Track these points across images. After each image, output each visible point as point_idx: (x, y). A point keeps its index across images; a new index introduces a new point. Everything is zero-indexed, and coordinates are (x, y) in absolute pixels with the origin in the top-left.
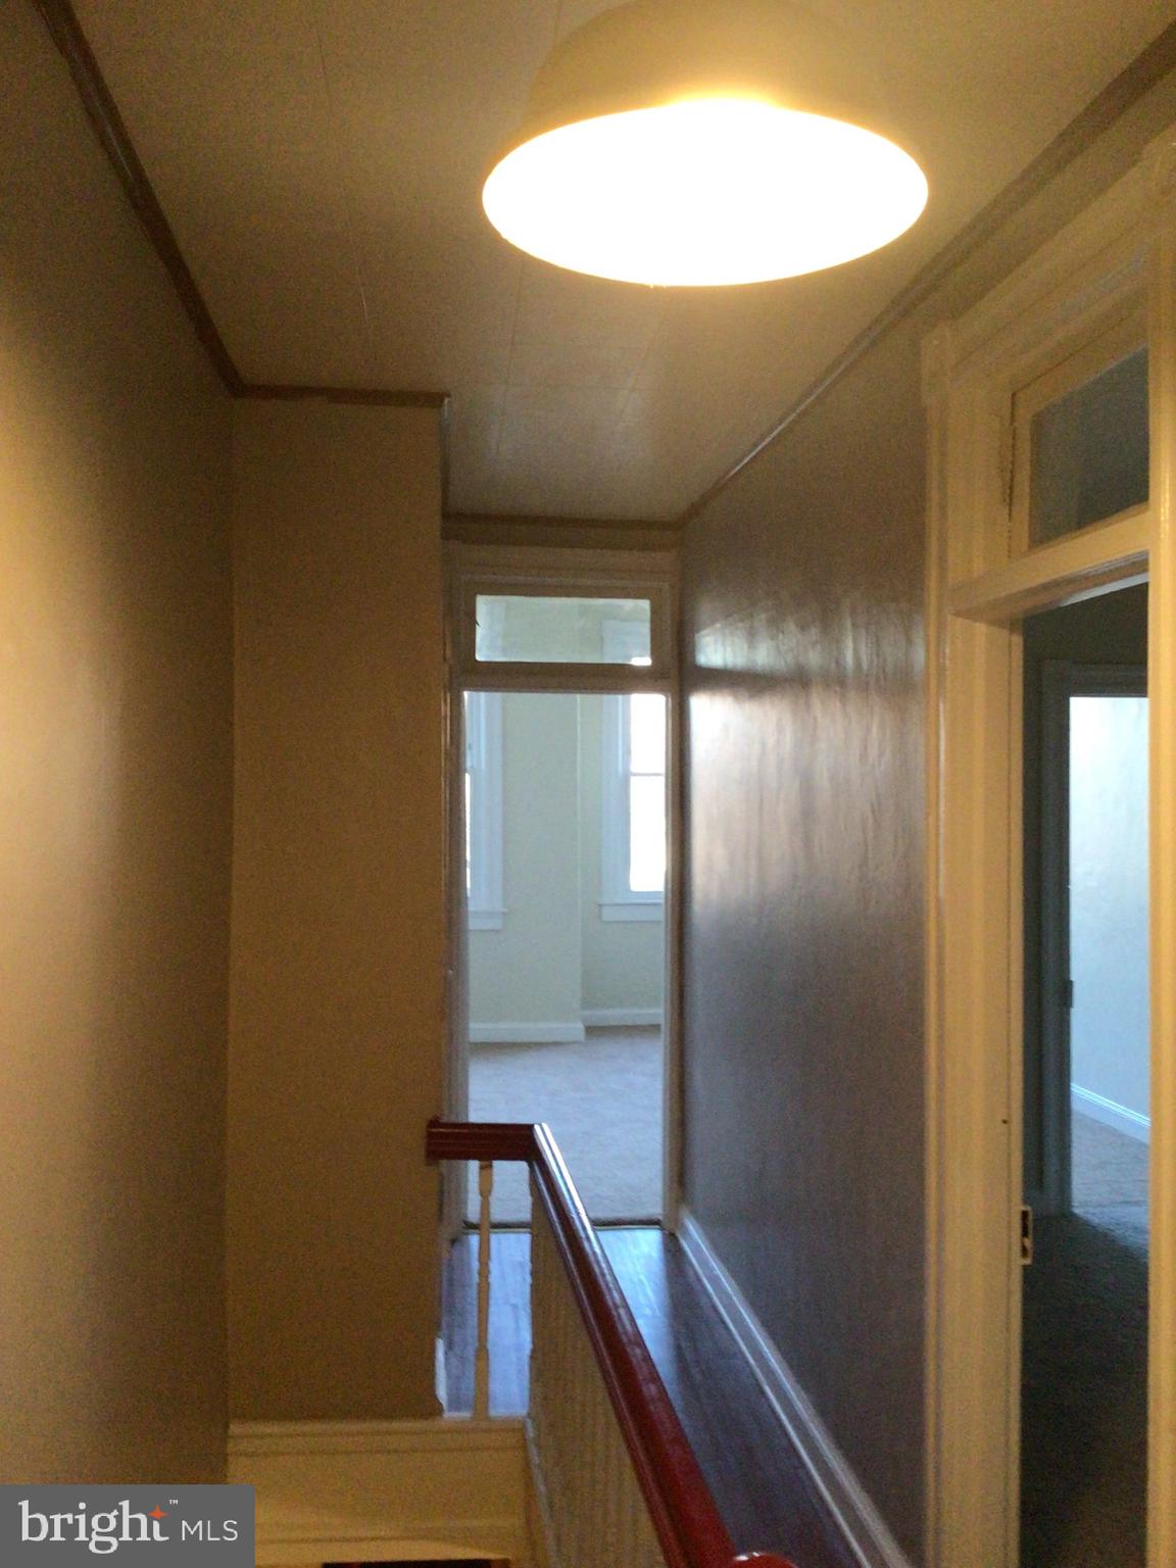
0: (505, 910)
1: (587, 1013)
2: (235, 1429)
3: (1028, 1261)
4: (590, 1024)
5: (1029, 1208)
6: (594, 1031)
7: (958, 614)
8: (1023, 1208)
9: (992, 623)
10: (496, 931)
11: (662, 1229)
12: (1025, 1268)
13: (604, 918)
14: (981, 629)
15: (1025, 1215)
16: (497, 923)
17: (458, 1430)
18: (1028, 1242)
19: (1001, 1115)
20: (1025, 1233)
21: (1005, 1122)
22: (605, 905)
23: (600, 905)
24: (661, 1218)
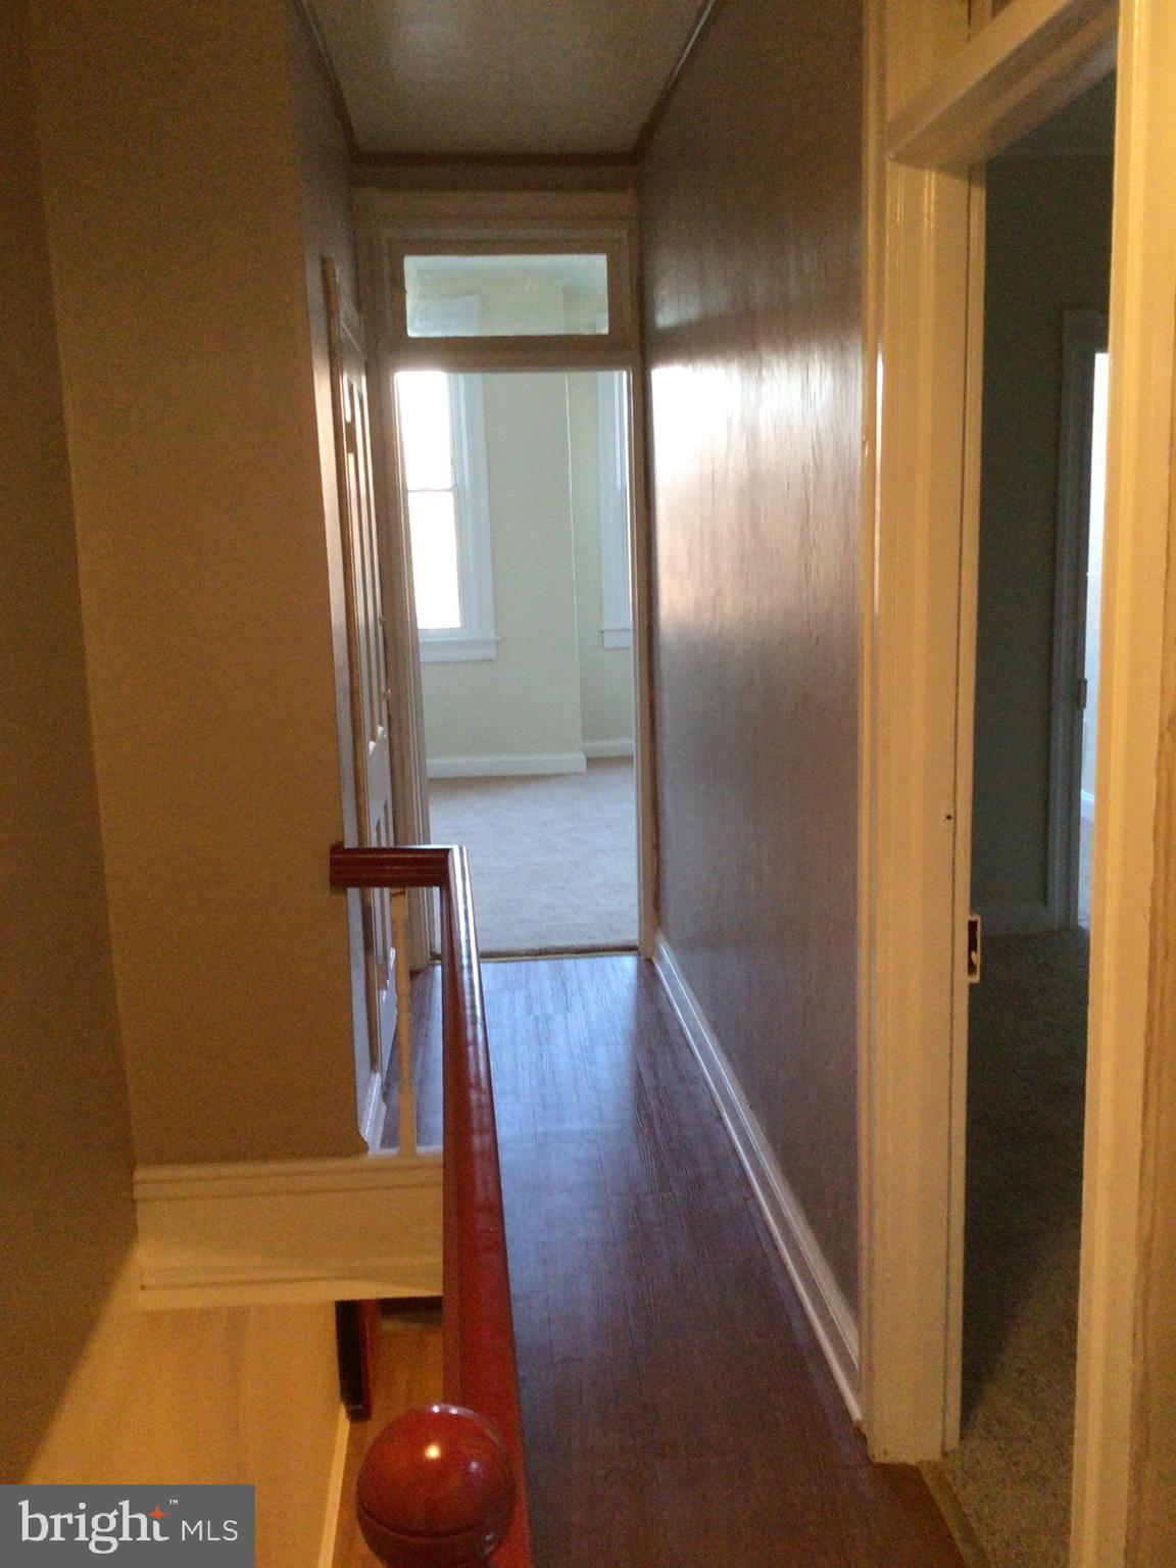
0: (498, 638)
1: (589, 744)
2: (140, 1174)
3: (976, 979)
4: (591, 756)
5: (977, 918)
6: (594, 762)
7: (898, 159)
8: (970, 918)
9: (944, 169)
10: (490, 661)
11: (639, 955)
12: (972, 986)
13: (607, 645)
14: (930, 181)
15: (972, 926)
16: (491, 653)
17: (381, 1168)
18: (976, 957)
19: (945, 808)
20: (972, 947)
21: (949, 817)
22: (607, 631)
23: (602, 632)
24: (637, 943)
